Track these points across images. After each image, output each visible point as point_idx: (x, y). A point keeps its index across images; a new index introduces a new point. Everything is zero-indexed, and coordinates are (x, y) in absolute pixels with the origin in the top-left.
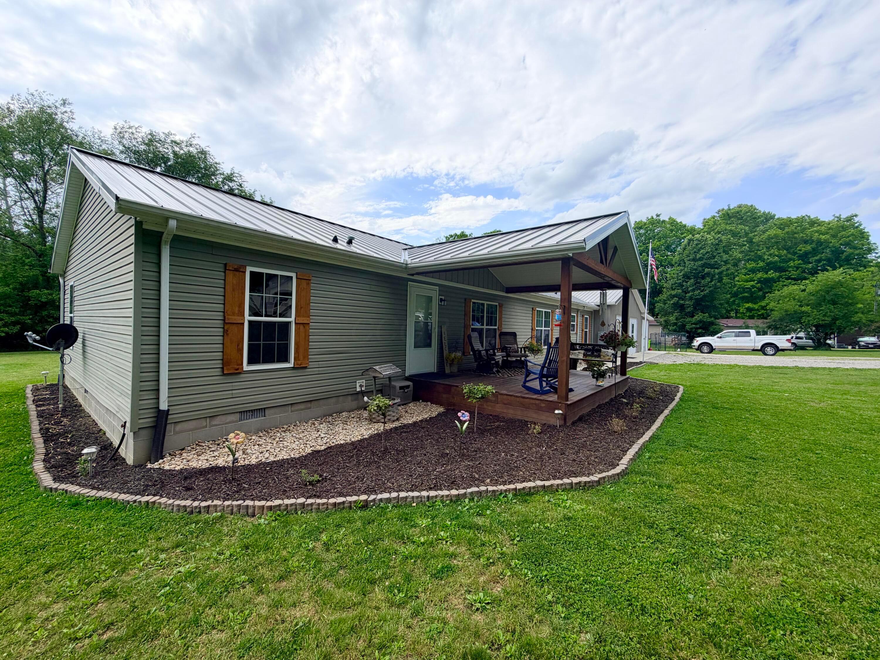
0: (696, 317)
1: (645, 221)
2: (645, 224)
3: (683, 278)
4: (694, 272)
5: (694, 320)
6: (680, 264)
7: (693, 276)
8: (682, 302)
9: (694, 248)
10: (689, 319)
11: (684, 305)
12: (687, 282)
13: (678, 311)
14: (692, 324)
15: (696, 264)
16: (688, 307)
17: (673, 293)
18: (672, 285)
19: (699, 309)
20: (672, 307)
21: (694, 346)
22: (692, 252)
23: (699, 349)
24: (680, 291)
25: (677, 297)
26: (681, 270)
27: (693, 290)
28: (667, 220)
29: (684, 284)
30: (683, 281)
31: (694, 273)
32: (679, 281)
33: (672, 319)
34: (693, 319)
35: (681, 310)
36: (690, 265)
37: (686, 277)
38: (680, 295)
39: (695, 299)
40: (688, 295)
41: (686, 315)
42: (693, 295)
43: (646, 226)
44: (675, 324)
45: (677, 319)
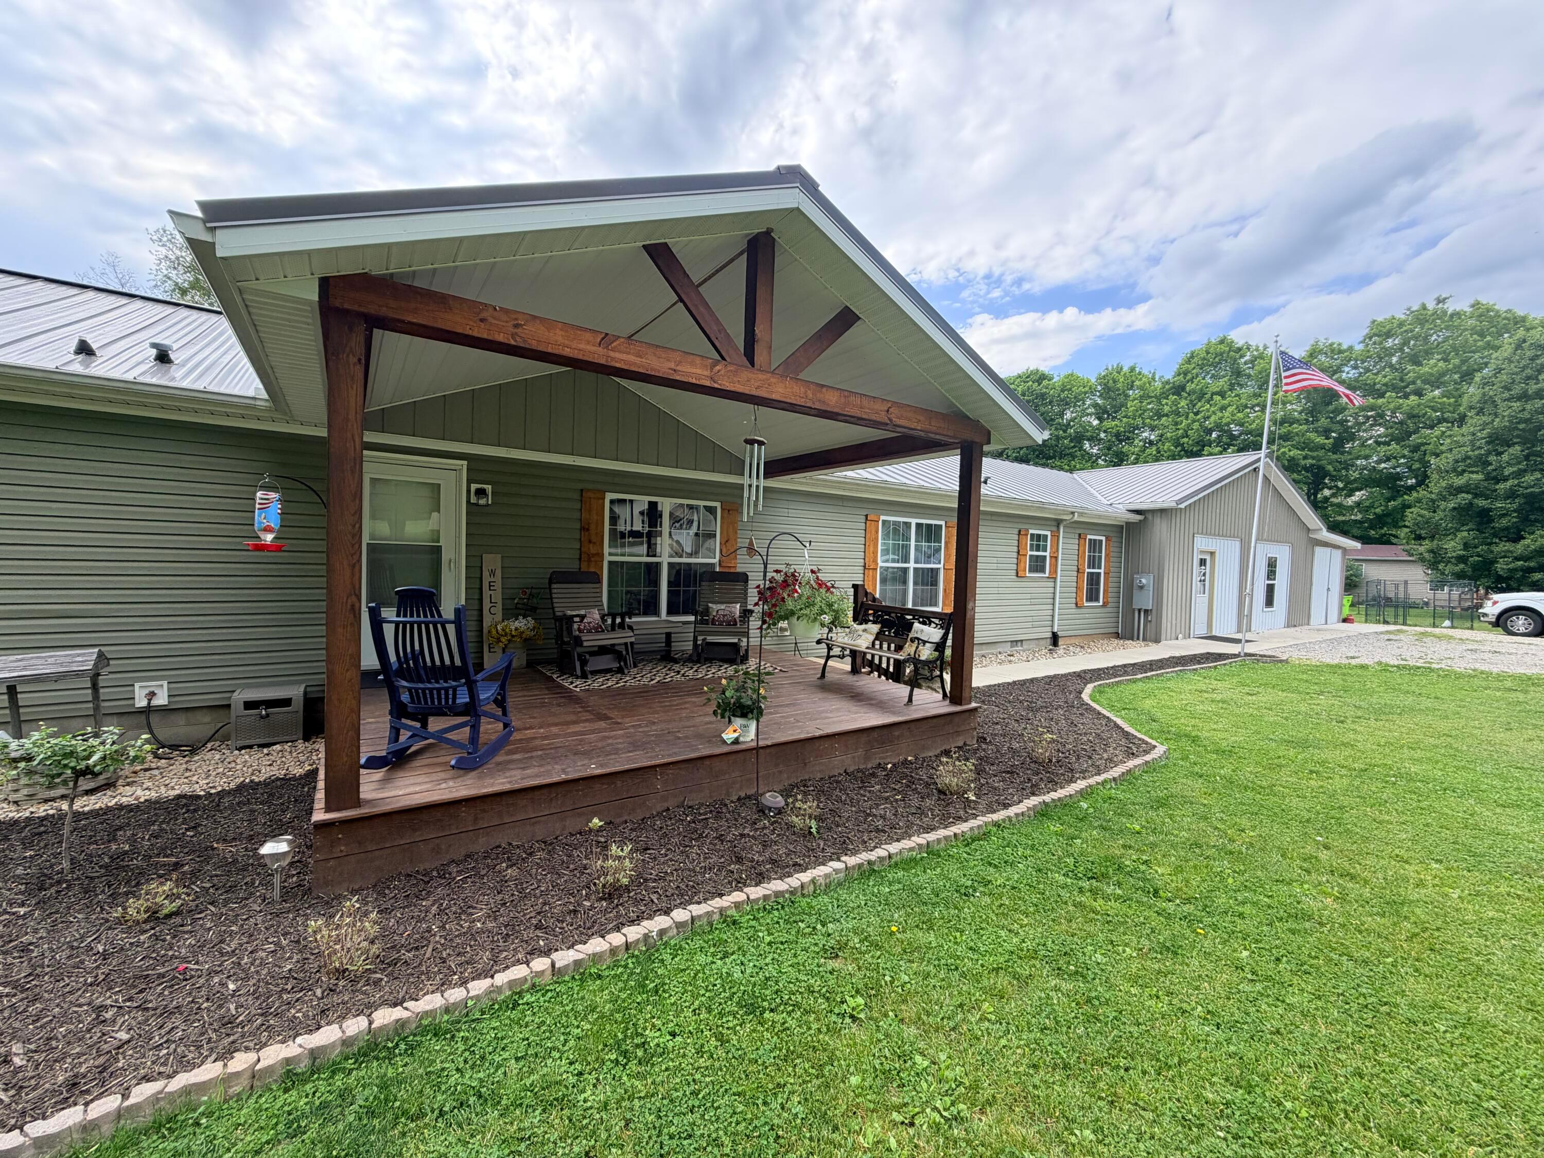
0: (1527, 542)
1: (1403, 317)
2: (1401, 324)
3: (1488, 443)
4: (1521, 426)
5: (1519, 548)
6: (1482, 409)
7: (1518, 436)
8: (1481, 503)
9: (1524, 368)
10: (1504, 546)
11: (1490, 510)
12: (1499, 454)
13: (1471, 526)
14: (1517, 559)
15: (1528, 407)
16: (1504, 515)
17: (1459, 481)
18: (1457, 461)
19: (1536, 521)
20: (1453, 518)
21: (1485, 615)
22: (1518, 378)
23: (1502, 621)
24: (1480, 476)
25: (1468, 493)
26: (1485, 424)
27: (1520, 473)
28: (1468, 310)
29: (1492, 458)
30: (1489, 453)
31: (1523, 430)
32: (1477, 452)
33: (1452, 546)
34: (1519, 546)
35: (1480, 524)
36: (1508, 411)
37: (1498, 441)
38: (1477, 487)
39: (1525, 496)
40: (1501, 486)
41: (1495, 535)
42: (1518, 485)
43: (1405, 328)
44: (1462, 559)
45: (1466, 546)
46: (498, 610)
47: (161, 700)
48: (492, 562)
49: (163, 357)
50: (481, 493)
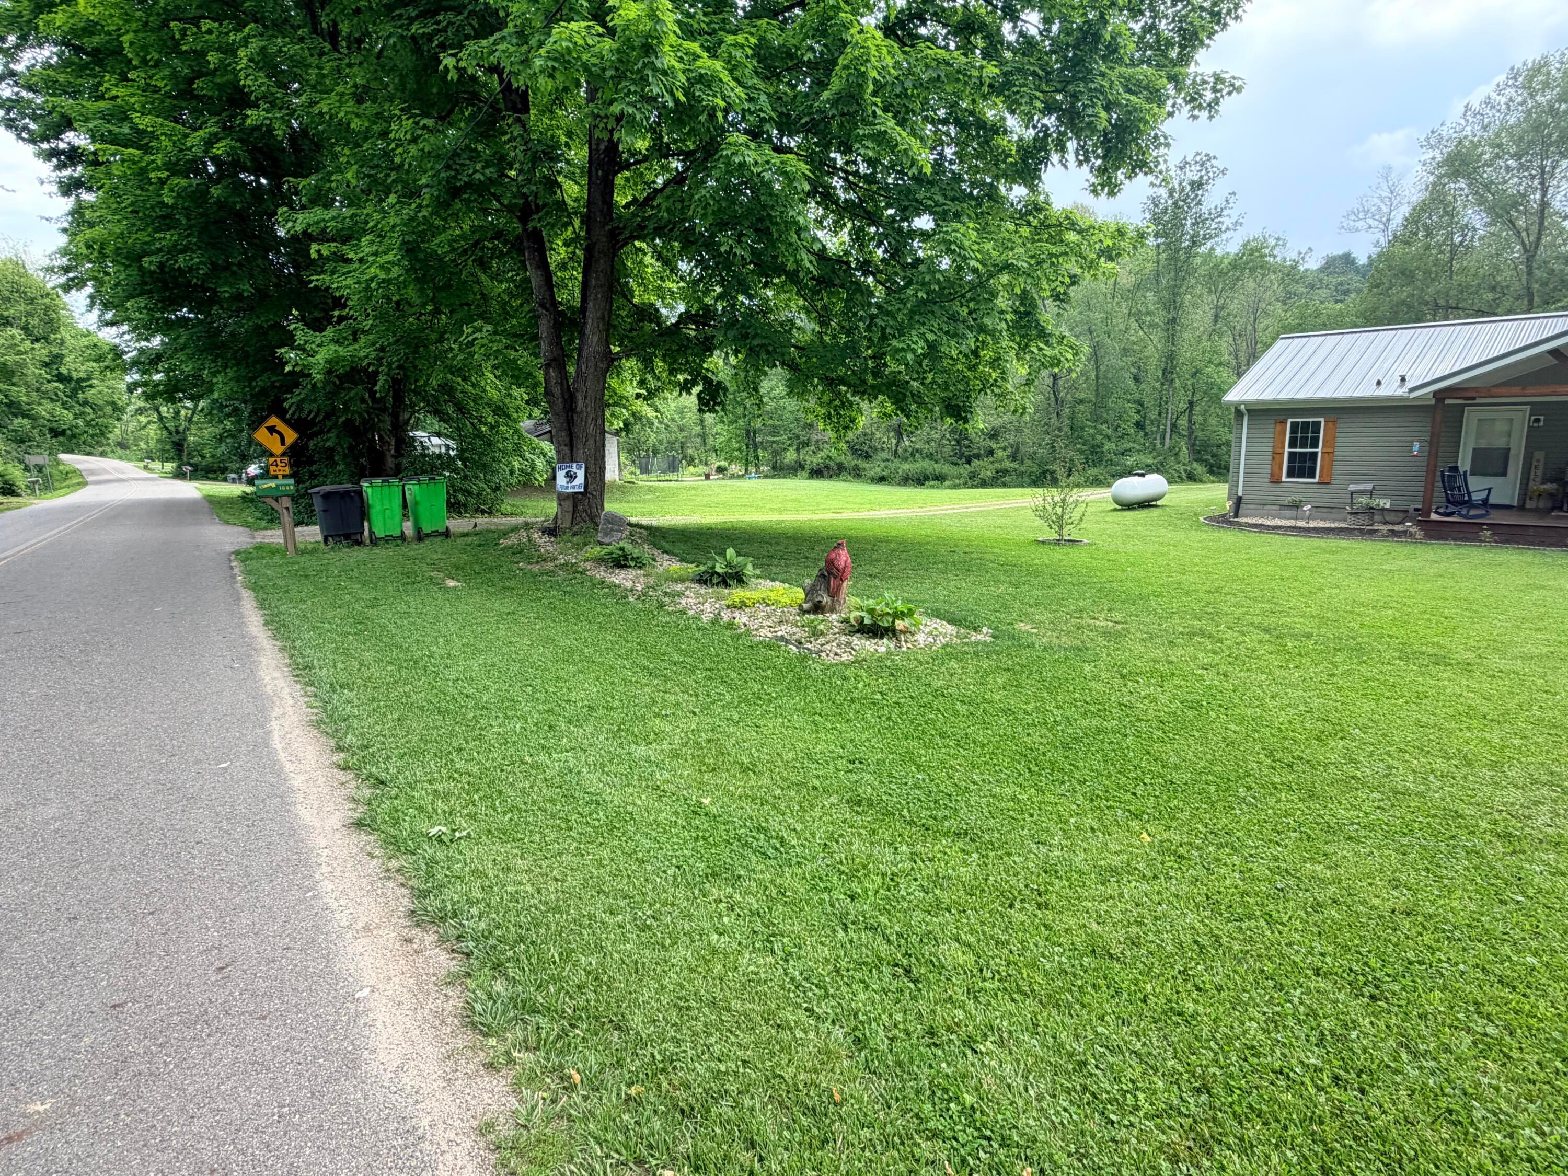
46: (1539, 479)
47: (1388, 506)
48: (1539, 455)
49: (1379, 383)
50: (1537, 421)
